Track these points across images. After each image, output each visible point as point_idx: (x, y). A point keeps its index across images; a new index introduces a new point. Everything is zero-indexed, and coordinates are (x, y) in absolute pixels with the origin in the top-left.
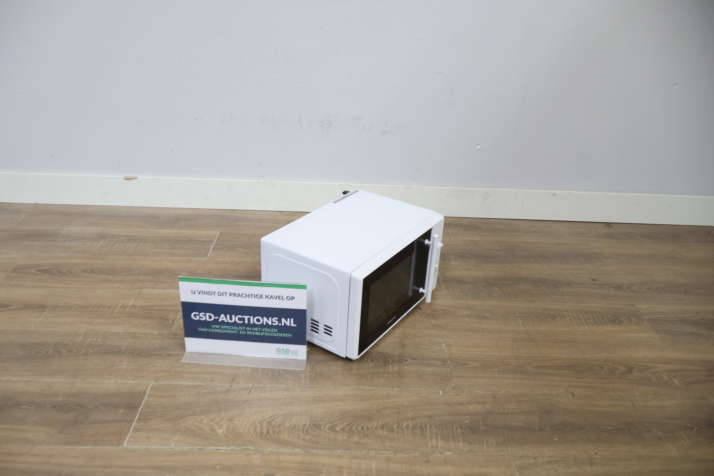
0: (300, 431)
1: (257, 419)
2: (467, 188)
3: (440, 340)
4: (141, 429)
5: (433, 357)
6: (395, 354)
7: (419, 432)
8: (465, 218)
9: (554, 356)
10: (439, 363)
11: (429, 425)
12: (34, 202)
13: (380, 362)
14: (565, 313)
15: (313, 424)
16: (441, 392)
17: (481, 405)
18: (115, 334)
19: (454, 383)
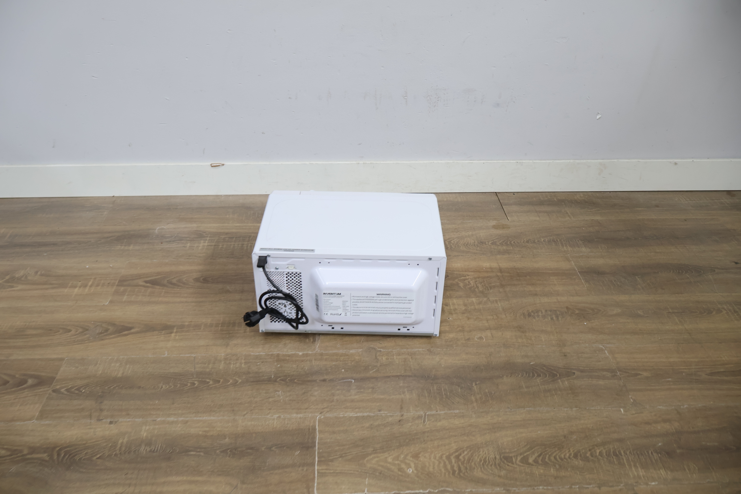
0: (493, 466)
1: (443, 455)
2: (582, 161)
3: (600, 346)
4: (325, 473)
5: (600, 368)
6: (560, 367)
7: (615, 460)
8: (578, 193)
9: (724, 359)
10: (609, 374)
11: (623, 451)
12: (111, 195)
13: (547, 377)
14: (719, 306)
15: (503, 457)
16: (622, 410)
17: (668, 423)
18: (257, 357)
19: (631, 398)
